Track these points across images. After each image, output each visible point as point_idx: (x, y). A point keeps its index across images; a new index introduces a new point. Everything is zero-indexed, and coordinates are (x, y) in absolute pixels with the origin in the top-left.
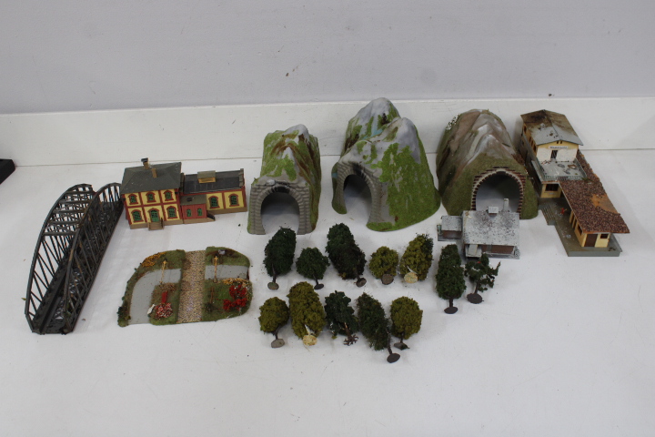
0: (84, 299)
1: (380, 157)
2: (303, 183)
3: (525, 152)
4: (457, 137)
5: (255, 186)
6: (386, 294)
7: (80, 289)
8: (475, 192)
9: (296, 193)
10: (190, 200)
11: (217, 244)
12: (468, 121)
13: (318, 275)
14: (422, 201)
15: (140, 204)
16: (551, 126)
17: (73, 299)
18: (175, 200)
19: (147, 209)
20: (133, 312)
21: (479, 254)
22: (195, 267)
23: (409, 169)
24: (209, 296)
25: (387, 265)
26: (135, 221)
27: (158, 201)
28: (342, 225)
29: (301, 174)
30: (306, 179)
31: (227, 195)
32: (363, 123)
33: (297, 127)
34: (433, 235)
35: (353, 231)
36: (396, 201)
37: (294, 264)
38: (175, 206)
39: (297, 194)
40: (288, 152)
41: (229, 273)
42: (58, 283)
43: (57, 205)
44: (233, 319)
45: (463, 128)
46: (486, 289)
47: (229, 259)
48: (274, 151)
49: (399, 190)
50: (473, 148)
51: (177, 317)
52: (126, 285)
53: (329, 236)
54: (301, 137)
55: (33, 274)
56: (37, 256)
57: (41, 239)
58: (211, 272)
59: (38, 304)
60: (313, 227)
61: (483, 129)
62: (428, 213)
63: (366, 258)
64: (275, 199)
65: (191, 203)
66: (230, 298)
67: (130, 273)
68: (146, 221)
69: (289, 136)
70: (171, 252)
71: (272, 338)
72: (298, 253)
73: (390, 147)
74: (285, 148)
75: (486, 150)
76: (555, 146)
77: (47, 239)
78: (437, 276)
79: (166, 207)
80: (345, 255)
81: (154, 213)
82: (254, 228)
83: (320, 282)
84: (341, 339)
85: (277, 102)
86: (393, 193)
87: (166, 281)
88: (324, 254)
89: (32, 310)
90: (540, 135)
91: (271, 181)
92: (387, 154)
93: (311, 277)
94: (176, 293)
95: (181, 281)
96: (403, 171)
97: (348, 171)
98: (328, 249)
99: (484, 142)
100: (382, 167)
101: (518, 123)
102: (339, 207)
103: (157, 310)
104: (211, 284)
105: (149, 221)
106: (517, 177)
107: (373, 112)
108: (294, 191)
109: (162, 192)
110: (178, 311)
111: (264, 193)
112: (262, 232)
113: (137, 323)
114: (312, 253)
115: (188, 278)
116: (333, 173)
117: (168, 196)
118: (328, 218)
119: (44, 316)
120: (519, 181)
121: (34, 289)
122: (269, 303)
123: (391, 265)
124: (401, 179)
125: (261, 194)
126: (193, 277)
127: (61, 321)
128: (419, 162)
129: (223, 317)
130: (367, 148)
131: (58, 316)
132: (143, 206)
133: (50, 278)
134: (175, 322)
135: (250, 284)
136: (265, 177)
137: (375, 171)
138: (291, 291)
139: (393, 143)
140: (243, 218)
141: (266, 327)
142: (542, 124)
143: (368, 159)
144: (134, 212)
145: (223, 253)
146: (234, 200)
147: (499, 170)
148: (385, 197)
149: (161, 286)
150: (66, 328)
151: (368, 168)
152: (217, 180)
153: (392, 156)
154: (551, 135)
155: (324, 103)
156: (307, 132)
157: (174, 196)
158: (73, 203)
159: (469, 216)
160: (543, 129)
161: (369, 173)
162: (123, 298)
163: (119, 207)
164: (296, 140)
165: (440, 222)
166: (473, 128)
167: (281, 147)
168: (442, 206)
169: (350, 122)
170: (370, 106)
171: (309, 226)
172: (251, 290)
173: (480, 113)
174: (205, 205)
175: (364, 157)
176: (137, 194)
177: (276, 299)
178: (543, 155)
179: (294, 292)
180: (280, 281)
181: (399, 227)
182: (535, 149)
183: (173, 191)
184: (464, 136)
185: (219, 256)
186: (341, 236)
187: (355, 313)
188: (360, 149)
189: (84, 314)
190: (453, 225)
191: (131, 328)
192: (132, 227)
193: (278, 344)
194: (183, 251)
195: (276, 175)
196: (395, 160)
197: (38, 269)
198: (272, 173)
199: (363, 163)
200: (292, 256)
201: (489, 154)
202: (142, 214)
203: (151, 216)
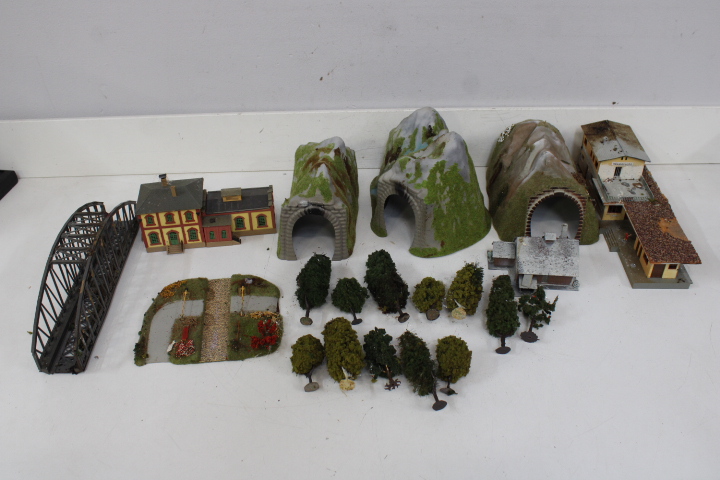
0: (96, 334)
1: (426, 175)
2: (339, 205)
3: (585, 169)
4: (510, 151)
5: (285, 207)
6: (431, 331)
7: (92, 323)
8: (530, 215)
9: (331, 216)
10: (213, 221)
11: (244, 271)
12: (523, 133)
13: (355, 308)
14: (471, 223)
15: (157, 225)
16: (615, 139)
17: (84, 335)
18: (197, 221)
19: (165, 231)
20: (151, 349)
21: (534, 285)
22: (219, 297)
23: (457, 189)
24: (235, 332)
25: (432, 299)
26: (152, 244)
27: (178, 222)
28: (382, 252)
29: (337, 194)
30: (343, 199)
31: (255, 215)
32: (405, 135)
33: (332, 139)
34: (483, 263)
35: (395, 258)
36: (442, 224)
37: (329, 295)
38: (197, 227)
39: (333, 216)
40: (323, 170)
41: (257, 304)
42: (68, 315)
43: (66, 228)
44: (261, 358)
45: (517, 140)
46: (541, 326)
47: (257, 289)
48: (306, 166)
49: (445, 212)
50: (528, 165)
51: (200, 355)
52: (142, 317)
53: (368, 264)
54: (337, 152)
55: (40, 308)
56: (44, 286)
57: (49, 268)
58: (237, 303)
59: (45, 340)
60: (350, 253)
61: (540, 144)
62: (478, 236)
63: (409, 290)
64: (309, 222)
65: (213, 224)
66: (259, 335)
67: (147, 303)
68: (164, 244)
69: (323, 150)
70: (192, 280)
71: (305, 380)
72: (333, 283)
73: (437, 165)
74: (319, 165)
75: (543, 168)
76: (619, 162)
77: (56, 267)
78: (487, 311)
79: (186, 228)
80: (386, 288)
81: (173, 235)
82: (286, 252)
83: (358, 316)
84: (382, 382)
85: (310, 109)
86: (439, 216)
87: (187, 314)
88: (363, 285)
89: (39, 347)
90: (603, 149)
91: (304, 202)
92: (433, 172)
93: (348, 311)
94: (199, 328)
95: (204, 314)
96: (451, 191)
97: (390, 191)
98: (367, 279)
99: (541, 160)
100: (427, 187)
101: (577, 134)
102: (379, 230)
103: (178, 348)
104: (238, 318)
105: (168, 243)
106: (577, 199)
107: (417, 123)
108: (330, 213)
109: (183, 213)
110: (200, 349)
111: (296, 215)
112: (293, 257)
113: (156, 361)
114: (349, 284)
115: (211, 311)
116: (371, 189)
117: (189, 217)
118: (367, 244)
119: (53, 353)
120: (579, 203)
121: (42, 324)
122: (302, 341)
123: (437, 298)
124: (448, 200)
125: (293, 216)
126: (216, 310)
127: (71, 358)
128: (468, 181)
129: (251, 356)
130: (411, 166)
131: (68, 353)
132: (161, 228)
133: (59, 310)
134: (197, 361)
135: (280, 319)
136: (297, 197)
137: (420, 192)
138: (326, 327)
139: (440, 160)
140: (272, 241)
141: (299, 368)
142: (605, 138)
143: (412, 178)
144: (150, 235)
145: (250, 281)
146: (262, 221)
147: (557, 191)
148: (431, 221)
149: (182, 319)
150: (78, 366)
151: (411, 187)
152: (243, 197)
153: (438, 175)
154: (615, 149)
155: (362, 111)
156: (344, 144)
157: (195, 217)
158: (83, 226)
159: (524, 243)
160: (605, 143)
161: (413, 194)
162: (140, 333)
163: (134, 226)
164: (332, 155)
165: (491, 247)
166: (529, 142)
167: (314, 162)
168: (492, 229)
169: (392, 133)
170: (414, 116)
171: (346, 252)
172: (281, 325)
173: (536, 125)
174: (230, 226)
175: (408, 176)
176: (154, 215)
177: (310, 337)
178: (605, 172)
179: (329, 328)
180: (314, 314)
181: (445, 253)
182: (597, 165)
183: (194, 212)
184: (518, 150)
185: (246, 286)
186: (380, 263)
187: (398, 353)
188: (403, 166)
189: (97, 351)
190: (504, 252)
191: (150, 368)
192: (149, 250)
193: (312, 387)
194: (205, 280)
195: (310, 195)
196: (441, 179)
197: (45, 301)
198: (305, 193)
199: (406, 182)
200: (328, 287)
201: (547, 173)
202: (160, 236)
203: (170, 238)
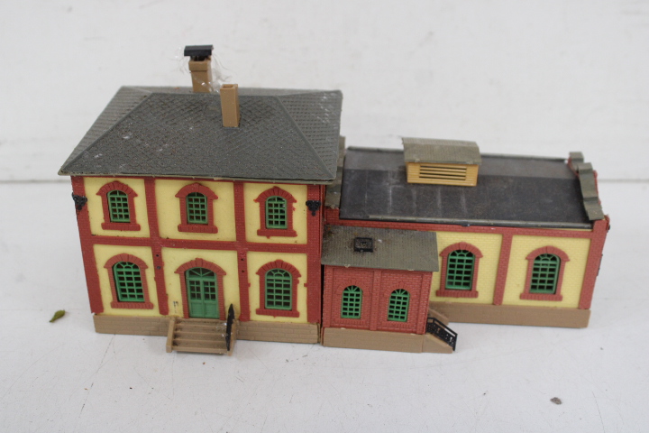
10: (364, 246)
15: (145, 232)
18: (302, 237)
19: (175, 258)
26: (117, 303)
27: (226, 231)
31: (524, 246)
38: (299, 262)
65: (366, 260)
68: (164, 309)
79: (257, 261)
81: (201, 280)
105: (176, 310)
109: (253, 192)
117: (276, 216)
132: (157, 243)
144: (116, 265)
146: (545, 275)
152: (482, 179)
157: (300, 219)
176: (138, 187)
183: (300, 196)
202: (150, 274)
203: (191, 291)
